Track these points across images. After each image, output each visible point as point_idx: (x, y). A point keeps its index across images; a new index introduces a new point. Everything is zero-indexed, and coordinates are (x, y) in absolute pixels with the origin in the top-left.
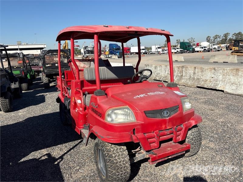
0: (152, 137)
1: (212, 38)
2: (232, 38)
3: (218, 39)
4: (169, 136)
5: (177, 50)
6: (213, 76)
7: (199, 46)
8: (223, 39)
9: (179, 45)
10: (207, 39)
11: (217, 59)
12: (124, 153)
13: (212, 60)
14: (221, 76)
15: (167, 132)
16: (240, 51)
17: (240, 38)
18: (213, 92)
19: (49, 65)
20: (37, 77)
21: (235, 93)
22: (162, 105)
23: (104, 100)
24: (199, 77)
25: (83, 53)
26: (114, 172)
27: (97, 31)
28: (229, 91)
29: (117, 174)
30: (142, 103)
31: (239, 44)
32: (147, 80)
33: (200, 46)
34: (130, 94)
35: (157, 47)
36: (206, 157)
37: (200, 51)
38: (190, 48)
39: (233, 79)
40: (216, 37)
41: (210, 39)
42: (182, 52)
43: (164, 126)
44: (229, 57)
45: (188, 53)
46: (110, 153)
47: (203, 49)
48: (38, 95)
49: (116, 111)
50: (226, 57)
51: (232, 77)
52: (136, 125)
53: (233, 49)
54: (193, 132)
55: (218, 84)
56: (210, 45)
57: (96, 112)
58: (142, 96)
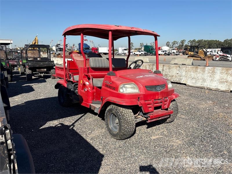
0: (149, 103)
1: (171, 44)
2: (187, 44)
3: (176, 44)
4: (160, 104)
5: (142, 52)
6: (178, 72)
7: (160, 50)
8: (180, 45)
9: (143, 48)
10: (167, 44)
11: (177, 61)
12: (131, 114)
13: (173, 62)
14: (184, 73)
15: (159, 101)
16: (195, 56)
17: (195, 45)
18: (178, 85)
19: (31, 59)
20: (13, 71)
21: (194, 86)
22: (156, 83)
23: (116, 79)
24: (167, 74)
25: (55, 50)
26: (126, 126)
27: (112, 29)
28: (190, 84)
29: (128, 127)
30: (143, 81)
31: (194, 49)
32: (140, 68)
33: (162, 50)
34: (132, 75)
35: (123, 48)
36: (180, 123)
37: (162, 54)
38: (153, 51)
39: (193, 74)
40: (174, 43)
41: (169, 44)
42: (145, 55)
43: (157, 97)
44: (187, 60)
45: (151, 55)
46: (123, 114)
47: (164, 53)
48: (25, 85)
49: (126, 86)
50: (184, 59)
51: (192, 73)
52: (140, 95)
53: (189, 54)
54: (173, 105)
55: (182, 79)
56: (170, 49)
57: (110, 87)
58: (142, 77)
